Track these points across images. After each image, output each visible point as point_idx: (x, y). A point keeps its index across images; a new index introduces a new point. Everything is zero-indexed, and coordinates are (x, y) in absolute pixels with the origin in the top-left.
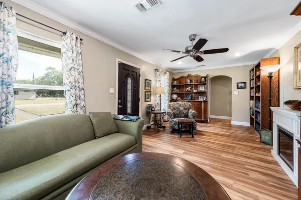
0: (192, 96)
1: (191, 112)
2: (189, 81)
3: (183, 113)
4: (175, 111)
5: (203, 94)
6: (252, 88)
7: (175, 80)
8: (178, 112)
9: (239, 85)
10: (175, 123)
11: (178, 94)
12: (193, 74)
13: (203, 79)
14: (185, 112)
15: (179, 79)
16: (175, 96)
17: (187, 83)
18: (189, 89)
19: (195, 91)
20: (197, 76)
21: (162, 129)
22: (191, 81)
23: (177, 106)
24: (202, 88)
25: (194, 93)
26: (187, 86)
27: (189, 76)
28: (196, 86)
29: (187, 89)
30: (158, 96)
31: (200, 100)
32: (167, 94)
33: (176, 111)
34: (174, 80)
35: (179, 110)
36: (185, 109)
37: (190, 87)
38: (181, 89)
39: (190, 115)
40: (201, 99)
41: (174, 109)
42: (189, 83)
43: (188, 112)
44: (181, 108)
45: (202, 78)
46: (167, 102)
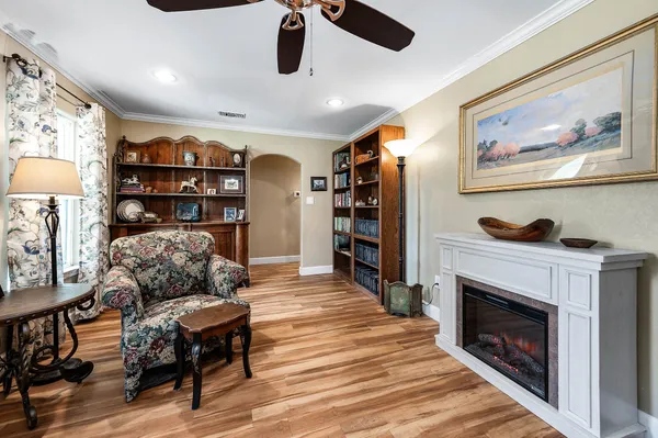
0: (200, 207)
1: (221, 270)
2: (189, 158)
3: (189, 276)
4: (145, 277)
5: (237, 201)
6: (336, 191)
7: (132, 146)
8: (163, 278)
9: (316, 182)
10: (161, 338)
11: (147, 202)
12: (203, 138)
13: (237, 158)
14: (195, 269)
15: (147, 146)
16: (131, 210)
17: (184, 163)
18: (191, 182)
19: (211, 192)
20: (215, 146)
21: (64, 390)
22: (196, 158)
23: (159, 250)
24: (231, 184)
25: (209, 198)
26: (183, 173)
27: (188, 143)
28: (215, 175)
29: (184, 183)
30: (31, 208)
31: (226, 220)
32: (94, 201)
33: (151, 272)
34: (124, 145)
35: (171, 267)
36: (193, 259)
37: (193, 180)
38: (159, 183)
39: (218, 278)
40: (230, 216)
41: (143, 265)
42: (188, 166)
43: (206, 270)
44: (179, 259)
45: (233, 153)
46: (96, 232)
